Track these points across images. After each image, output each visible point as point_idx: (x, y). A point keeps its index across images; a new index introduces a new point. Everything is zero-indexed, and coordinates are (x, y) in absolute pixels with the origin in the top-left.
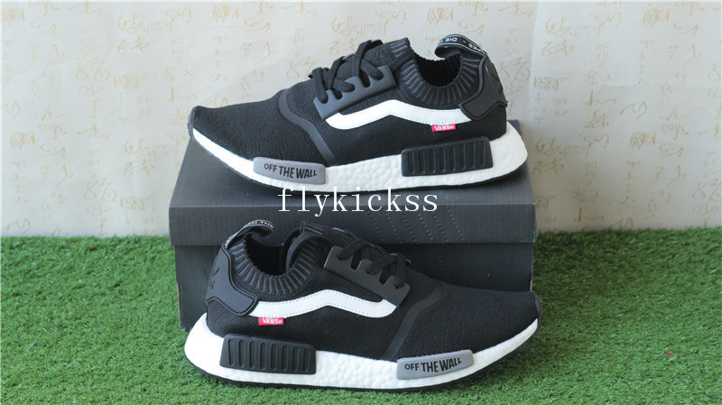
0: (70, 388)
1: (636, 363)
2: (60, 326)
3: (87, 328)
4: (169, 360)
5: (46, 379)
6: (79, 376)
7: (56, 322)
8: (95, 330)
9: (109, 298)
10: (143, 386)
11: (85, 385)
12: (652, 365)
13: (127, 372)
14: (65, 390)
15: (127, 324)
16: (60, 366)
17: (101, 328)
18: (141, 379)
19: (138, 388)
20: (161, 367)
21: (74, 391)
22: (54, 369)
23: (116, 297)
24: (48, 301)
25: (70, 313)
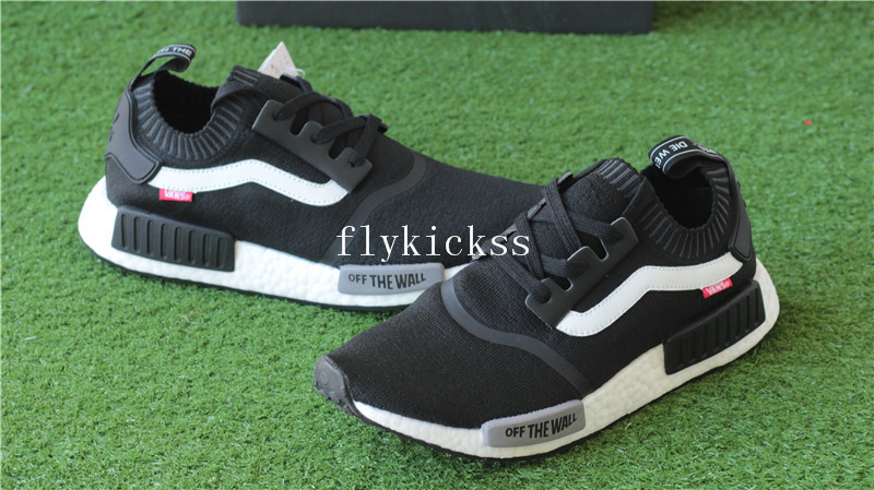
0: (72, 143)
1: (766, 135)
2: (66, 66)
3: (98, 69)
5: (44, 130)
6: (84, 128)
7: (60, 60)
8: (107, 71)
9: (126, 32)
11: (90, 140)
12: (785, 138)
14: (65, 145)
16: (61, 115)
17: (114, 70)
21: (76, 146)
22: (54, 120)
23: (135, 31)
24: (52, 34)
25: (78, 50)
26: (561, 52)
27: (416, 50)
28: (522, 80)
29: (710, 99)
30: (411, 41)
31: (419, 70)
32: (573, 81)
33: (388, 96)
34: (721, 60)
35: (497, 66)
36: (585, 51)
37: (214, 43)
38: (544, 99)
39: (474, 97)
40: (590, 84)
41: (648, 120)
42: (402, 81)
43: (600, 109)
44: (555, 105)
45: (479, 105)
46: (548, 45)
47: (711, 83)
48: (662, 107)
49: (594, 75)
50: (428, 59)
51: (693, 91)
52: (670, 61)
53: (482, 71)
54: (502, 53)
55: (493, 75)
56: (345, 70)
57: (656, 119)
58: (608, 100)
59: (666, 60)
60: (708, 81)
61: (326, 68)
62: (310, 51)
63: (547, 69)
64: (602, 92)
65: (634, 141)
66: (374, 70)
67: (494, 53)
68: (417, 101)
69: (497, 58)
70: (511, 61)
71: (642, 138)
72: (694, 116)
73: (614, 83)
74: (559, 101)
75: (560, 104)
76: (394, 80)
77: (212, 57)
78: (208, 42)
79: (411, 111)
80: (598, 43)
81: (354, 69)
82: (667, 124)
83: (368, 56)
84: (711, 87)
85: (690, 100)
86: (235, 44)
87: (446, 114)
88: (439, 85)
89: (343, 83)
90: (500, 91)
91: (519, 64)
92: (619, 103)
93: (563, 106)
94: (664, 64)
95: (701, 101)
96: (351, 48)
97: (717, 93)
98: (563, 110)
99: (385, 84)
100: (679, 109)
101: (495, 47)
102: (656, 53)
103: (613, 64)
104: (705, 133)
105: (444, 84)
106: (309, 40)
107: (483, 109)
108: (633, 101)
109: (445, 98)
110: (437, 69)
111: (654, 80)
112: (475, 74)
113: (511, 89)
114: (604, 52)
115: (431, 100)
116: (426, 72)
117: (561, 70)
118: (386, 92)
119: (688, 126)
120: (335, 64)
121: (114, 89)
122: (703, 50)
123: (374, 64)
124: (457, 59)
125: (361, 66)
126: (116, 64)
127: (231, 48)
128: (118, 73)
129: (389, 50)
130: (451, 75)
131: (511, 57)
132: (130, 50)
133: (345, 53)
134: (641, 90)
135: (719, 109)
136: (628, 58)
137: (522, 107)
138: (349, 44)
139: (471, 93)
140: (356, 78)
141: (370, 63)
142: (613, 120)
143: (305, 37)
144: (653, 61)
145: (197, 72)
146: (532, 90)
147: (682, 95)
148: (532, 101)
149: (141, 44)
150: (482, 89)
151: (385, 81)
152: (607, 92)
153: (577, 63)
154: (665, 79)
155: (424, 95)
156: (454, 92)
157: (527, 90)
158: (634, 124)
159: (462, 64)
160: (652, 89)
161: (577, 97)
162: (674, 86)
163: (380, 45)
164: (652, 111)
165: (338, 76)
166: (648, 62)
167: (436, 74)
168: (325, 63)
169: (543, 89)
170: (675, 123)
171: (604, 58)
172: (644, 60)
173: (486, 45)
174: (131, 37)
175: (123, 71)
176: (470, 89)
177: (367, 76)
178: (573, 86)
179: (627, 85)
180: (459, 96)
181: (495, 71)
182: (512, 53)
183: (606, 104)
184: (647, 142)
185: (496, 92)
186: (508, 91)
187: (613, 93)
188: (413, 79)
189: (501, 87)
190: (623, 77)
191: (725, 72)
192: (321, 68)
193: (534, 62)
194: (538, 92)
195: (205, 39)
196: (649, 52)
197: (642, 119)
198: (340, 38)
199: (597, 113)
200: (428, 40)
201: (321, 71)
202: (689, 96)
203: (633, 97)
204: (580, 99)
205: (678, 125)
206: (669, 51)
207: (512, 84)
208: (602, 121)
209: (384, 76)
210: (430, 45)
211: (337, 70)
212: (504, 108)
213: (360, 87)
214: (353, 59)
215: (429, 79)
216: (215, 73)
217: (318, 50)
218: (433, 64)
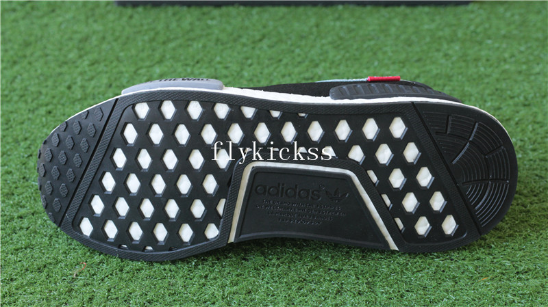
4: (79, 79)
10: (50, 108)
13: (32, 93)
15: (36, 42)
18: (47, 100)
19: (43, 111)
20: (69, 88)
26: (396, 21)
27: (271, 23)
28: (365, 46)
29: (531, 58)
30: (266, 16)
31: (275, 39)
32: (410, 45)
33: (249, 62)
34: (535, 25)
35: (342, 34)
36: (416, 20)
37: (95, 21)
38: (386, 61)
39: (325, 61)
40: (425, 48)
41: (480, 77)
42: (260, 49)
43: (437, 69)
44: (396, 67)
45: (330, 68)
46: (384, 16)
47: (529, 45)
48: (491, 66)
49: (428, 39)
50: (282, 30)
51: (516, 52)
52: (490, 27)
53: (330, 39)
54: (345, 23)
55: (339, 42)
56: (209, 40)
57: (488, 76)
58: (443, 61)
59: (487, 25)
60: (526, 42)
61: (193, 40)
62: (178, 26)
63: (386, 36)
64: (436, 54)
65: (471, 95)
66: (235, 40)
67: (338, 24)
68: (275, 66)
69: (342, 27)
70: (353, 30)
71: (478, 93)
72: (520, 72)
73: (445, 46)
74: (400, 62)
75: (401, 65)
76: (253, 48)
77: (94, 32)
78: (91, 21)
79: (270, 74)
80: (427, 14)
81: (218, 40)
82: (498, 80)
83: (229, 29)
84: (530, 47)
85: (513, 59)
86: (113, 22)
87: (302, 76)
88: (293, 52)
89: (209, 52)
90: (348, 55)
91: (361, 33)
92: (452, 63)
93: (403, 67)
94: (486, 29)
95: (524, 60)
96: (214, 22)
97: (536, 53)
98: (405, 70)
99: (246, 52)
100: (507, 67)
101: (338, 19)
102: (478, 20)
103: (442, 30)
104: (532, 87)
105: (297, 51)
106: (177, 17)
107: (334, 71)
108: (464, 61)
109: (300, 63)
110: (290, 38)
111: (480, 43)
112: (324, 41)
113: (357, 53)
114: (433, 21)
115: (287, 65)
116: (281, 41)
117: (397, 37)
118: (247, 59)
119: (516, 81)
120: (201, 36)
121: (8, 62)
122: (517, 17)
123: (235, 35)
124: (306, 29)
125: (223, 37)
126: (10, 40)
127: (110, 25)
128: (12, 48)
129: (247, 23)
130: (303, 43)
131: (353, 26)
132: (23, 28)
133: (209, 27)
134: (470, 52)
135: (541, 66)
136: (455, 25)
137: (368, 68)
138: (213, 19)
139: (321, 58)
140: (221, 47)
141: (231, 34)
142: (449, 78)
143: (174, 14)
144: (477, 27)
145: (81, 45)
146: (375, 54)
147: (507, 55)
148: (376, 63)
149: (32, 23)
150: (331, 54)
151: (245, 49)
152: (441, 54)
153: (411, 30)
154: (489, 42)
155: (280, 61)
156: (307, 57)
157: (370, 54)
158: (468, 81)
159: (311, 33)
160: (480, 50)
161: (416, 58)
162: (498, 48)
163: (239, 19)
164: (482, 69)
165: (204, 46)
166: (472, 28)
167: (289, 43)
168: (192, 35)
169: (385, 53)
170: (504, 79)
171: (433, 26)
172: (468, 27)
173: (331, 17)
174: (23, 18)
175: (16, 47)
176: (321, 54)
177: (229, 45)
178: (410, 49)
179: (457, 48)
180: (312, 61)
181: (341, 38)
182: (354, 23)
183: (441, 64)
184: (482, 96)
185: (344, 56)
186: (354, 55)
187: (446, 55)
188: (270, 47)
189: (348, 52)
190: (452, 41)
191: (540, 35)
192: (189, 40)
193: (374, 30)
194: (380, 55)
195: (87, 18)
196: (471, 20)
197: (475, 76)
198: (204, 14)
199: (435, 72)
200: (280, 14)
201: (190, 43)
202: (512, 56)
203: (464, 58)
204: (419, 60)
205: (508, 81)
206: (488, 19)
207: (357, 49)
208: (440, 79)
209: (244, 45)
210: (282, 18)
211: (203, 41)
212: (353, 70)
213: (224, 55)
214: (216, 31)
215: (283, 47)
216: (96, 46)
217: (186, 24)
218: (286, 34)
